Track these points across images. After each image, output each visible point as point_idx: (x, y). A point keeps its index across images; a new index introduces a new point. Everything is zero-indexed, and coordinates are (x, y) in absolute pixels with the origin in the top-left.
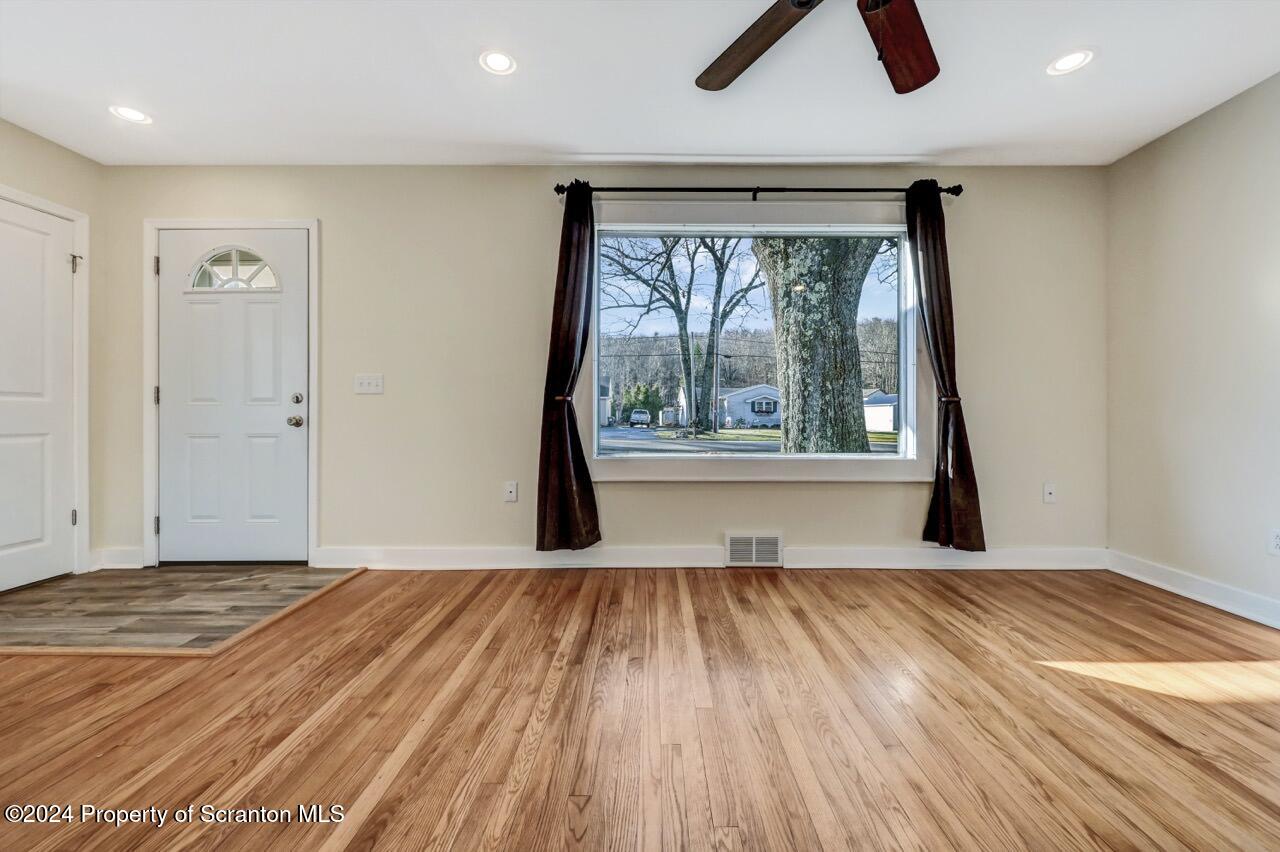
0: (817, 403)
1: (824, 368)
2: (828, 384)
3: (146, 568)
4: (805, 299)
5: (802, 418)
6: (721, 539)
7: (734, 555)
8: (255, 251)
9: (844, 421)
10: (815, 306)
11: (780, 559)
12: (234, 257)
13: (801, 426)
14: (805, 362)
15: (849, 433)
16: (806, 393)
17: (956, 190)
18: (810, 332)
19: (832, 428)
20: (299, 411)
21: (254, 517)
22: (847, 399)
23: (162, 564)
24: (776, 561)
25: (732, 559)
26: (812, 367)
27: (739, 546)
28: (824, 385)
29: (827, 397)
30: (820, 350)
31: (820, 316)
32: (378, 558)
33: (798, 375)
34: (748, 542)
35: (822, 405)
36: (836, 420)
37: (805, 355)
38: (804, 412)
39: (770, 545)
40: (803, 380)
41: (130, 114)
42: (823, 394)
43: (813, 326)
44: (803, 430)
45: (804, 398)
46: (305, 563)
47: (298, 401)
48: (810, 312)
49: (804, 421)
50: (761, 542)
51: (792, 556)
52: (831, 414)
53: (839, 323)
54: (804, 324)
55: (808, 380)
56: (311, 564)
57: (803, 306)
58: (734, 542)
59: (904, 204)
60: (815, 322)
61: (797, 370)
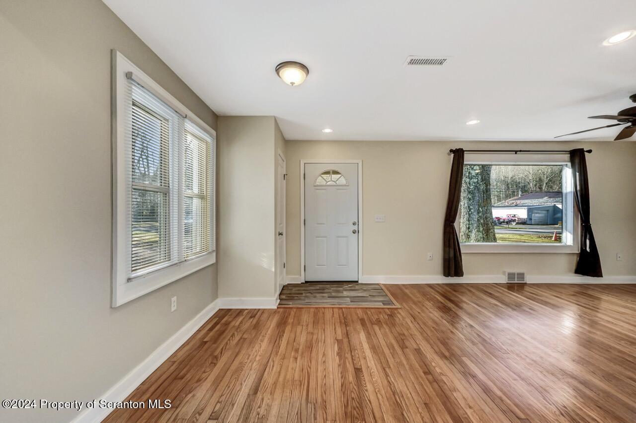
0: (475, 217)
1: (479, 202)
2: (480, 209)
3: (302, 283)
4: (469, 173)
5: (467, 222)
6: (504, 273)
7: (509, 278)
8: (339, 171)
9: (487, 224)
10: (474, 176)
11: (525, 280)
12: (331, 172)
13: (468, 227)
14: (470, 199)
15: (490, 229)
16: (470, 212)
17: (590, 151)
18: (472, 187)
19: (483, 227)
20: (355, 228)
21: (339, 265)
22: (488, 215)
23: (306, 282)
24: (524, 281)
25: (508, 280)
26: (473, 202)
27: (511, 276)
28: (479, 209)
29: (480, 214)
30: (477, 195)
31: (476, 180)
32: (382, 279)
33: (466, 205)
34: (514, 274)
35: (478, 217)
36: (484, 224)
37: (470, 197)
38: (469, 221)
39: (521, 276)
40: (469, 207)
41: (327, 131)
42: (478, 213)
43: (474, 184)
44: (469, 228)
45: (469, 214)
46: (357, 282)
47: (354, 224)
48: (472, 178)
49: (469, 224)
50: (518, 274)
51: (529, 279)
52: (482, 221)
53: (485, 183)
54: (469, 184)
55: (471, 207)
56: (359, 282)
57: (469, 176)
58: (509, 274)
59: (569, 155)
60: (475, 183)
61: (466, 202)
